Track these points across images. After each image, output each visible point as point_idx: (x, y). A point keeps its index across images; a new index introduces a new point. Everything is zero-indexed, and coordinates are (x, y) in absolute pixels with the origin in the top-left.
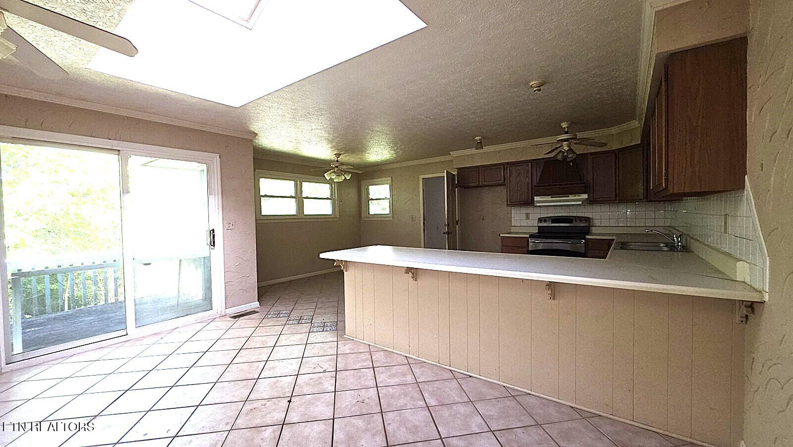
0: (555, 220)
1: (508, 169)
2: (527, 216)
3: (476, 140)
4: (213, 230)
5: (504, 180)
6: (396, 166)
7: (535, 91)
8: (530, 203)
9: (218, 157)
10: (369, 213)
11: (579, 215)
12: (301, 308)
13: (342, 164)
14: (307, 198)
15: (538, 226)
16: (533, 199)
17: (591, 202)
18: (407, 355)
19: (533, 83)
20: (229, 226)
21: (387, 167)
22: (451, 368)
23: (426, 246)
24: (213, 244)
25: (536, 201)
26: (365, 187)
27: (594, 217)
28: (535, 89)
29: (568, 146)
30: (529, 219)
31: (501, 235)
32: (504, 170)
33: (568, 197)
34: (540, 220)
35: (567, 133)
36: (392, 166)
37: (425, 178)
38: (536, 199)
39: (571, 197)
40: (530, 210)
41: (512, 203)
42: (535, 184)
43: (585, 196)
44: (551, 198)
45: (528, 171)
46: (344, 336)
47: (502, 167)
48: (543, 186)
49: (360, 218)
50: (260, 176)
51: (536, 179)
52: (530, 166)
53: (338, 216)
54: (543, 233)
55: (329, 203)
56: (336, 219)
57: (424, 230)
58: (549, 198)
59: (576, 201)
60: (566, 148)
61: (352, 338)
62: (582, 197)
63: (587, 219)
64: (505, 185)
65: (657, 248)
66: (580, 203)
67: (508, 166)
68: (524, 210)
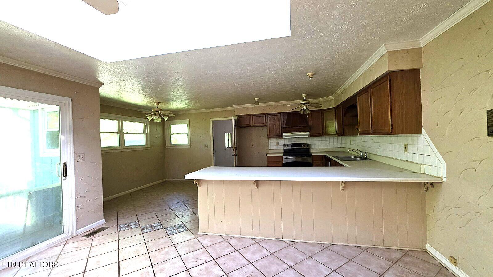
0: (293, 145)
1: (268, 117)
2: (278, 144)
3: (255, 100)
4: (65, 164)
5: (266, 123)
6: (194, 112)
7: (310, 78)
8: (281, 136)
9: (70, 100)
10: (171, 144)
11: (304, 142)
12: (144, 218)
13: (161, 110)
14: (127, 133)
15: (284, 149)
16: (282, 134)
17: (311, 135)
18: (252, 237)
19: (309, 74)
20: (79, 158)
21: (187, 112)
22: (283, 240)
23: (215, 165)
24: (65, 175)
25: (284, 135)
26: (168, 125)
27: (312, 144)
28: (310, 77)
29: (306, 107)
30: (278, 145)
31: (267, 155)
32: (266, 117)
33: (300, 133)
34: (285, 146)
35: (305, 100)
36: (189, 112)
37: (214, 121)
38: (284, 134)
39: (302, 133)
40: (279, 140)
41: (271, 137)
42: (283, 126)
43: (308, 133)
44: (292, 133)
45: (279, 118)
46: (199, 233)
47: (265, 116)
48: (288, 127)
49: (164, 147)
50: (101, 117)
51: (284, 123)
52: (280, 116)
53: (150, 146)
54: (287, 153)
55: (143, 136)
56: (148, 149)
57: (214, 154)
58: (290, 134)
59: (304, 135)
60: (305, 108)
61: (206, 234)
62: (307, 133)
63: (308, 145)
64: (266, 126)
65: (350, 159)
66: (307, 136)
67: (268, 115)
68: (276, 140)
